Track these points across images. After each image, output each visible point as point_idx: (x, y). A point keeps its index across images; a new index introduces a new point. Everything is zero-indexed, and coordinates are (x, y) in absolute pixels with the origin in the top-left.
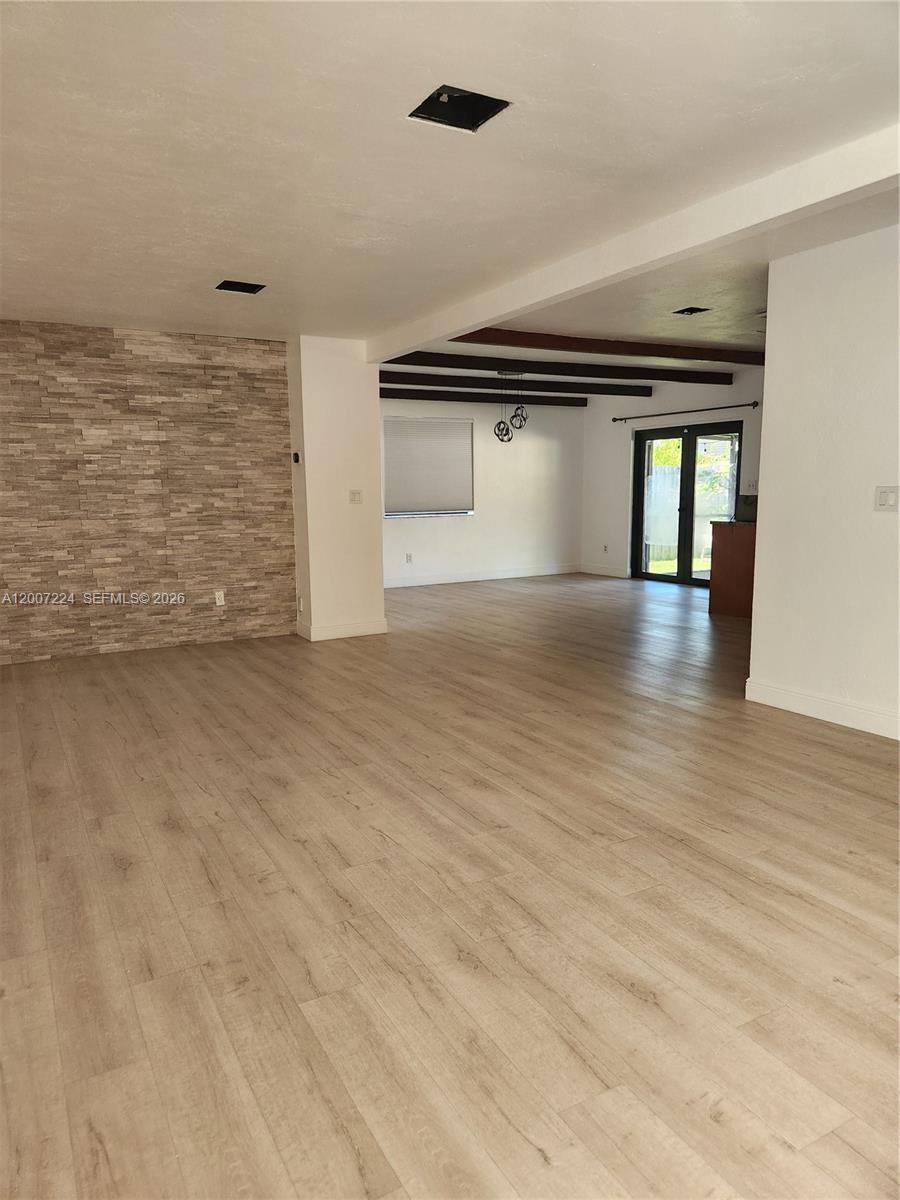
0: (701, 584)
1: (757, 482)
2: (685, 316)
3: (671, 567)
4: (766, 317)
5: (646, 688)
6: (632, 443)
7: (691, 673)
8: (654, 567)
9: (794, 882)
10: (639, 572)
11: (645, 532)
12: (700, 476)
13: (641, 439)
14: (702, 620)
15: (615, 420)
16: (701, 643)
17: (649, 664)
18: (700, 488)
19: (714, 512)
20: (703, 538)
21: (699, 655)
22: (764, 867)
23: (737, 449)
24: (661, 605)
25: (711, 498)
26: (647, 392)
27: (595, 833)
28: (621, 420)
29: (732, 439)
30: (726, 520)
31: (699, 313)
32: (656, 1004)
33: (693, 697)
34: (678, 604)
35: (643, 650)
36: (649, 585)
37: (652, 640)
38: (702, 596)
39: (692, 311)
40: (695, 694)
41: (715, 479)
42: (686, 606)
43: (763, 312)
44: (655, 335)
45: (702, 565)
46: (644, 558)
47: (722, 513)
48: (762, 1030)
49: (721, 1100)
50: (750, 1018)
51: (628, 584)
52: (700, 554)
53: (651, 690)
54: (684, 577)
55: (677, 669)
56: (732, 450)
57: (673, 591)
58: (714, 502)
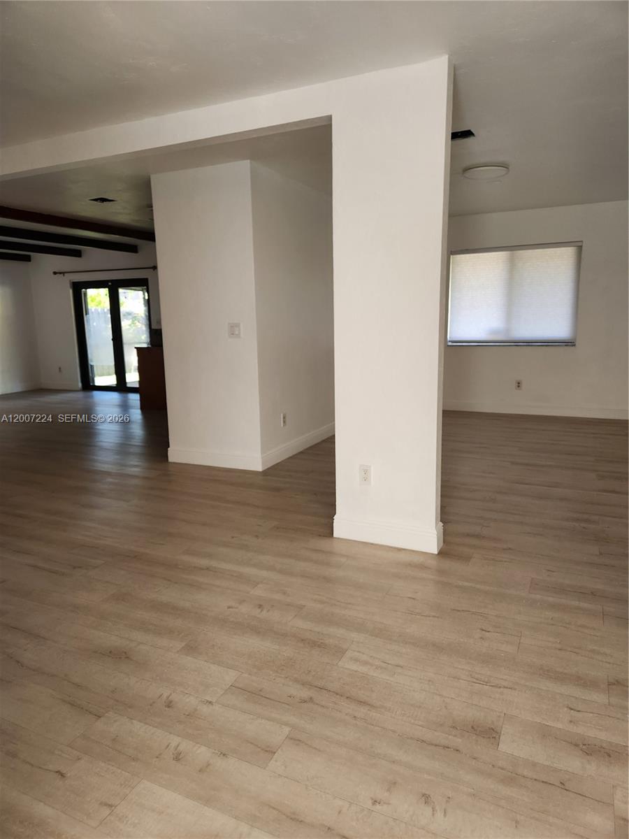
0: (133, 390)
1: (160, 319)
2: (98, 203)
3: (112, 380)
4: (152, 210)
5: (103, 465)
6: (71, 291)
7: (132, 450)
8: (99, 381)
9: (204, 562)
10: (88, 385)
11: (90, 356)
12: (124, 315)
13: (78, 290)
14: (136, 414)
15: (55, 273)
16: (138, 430)
17: (102, 448)
18: (125, 324)
19: (137, 341)
20: (131, 359)
21: (137, 438)
22: (186, 558)
23: (147, 298)
24: (107, 407)
25: (134, 330)
26: (78, 254)
27: (74, 568)
28: (60, 273)
29: (142, 290)
30: (145, 346)
31: (107, 202)
32: (127, 658)
33: (136, 466)
34: (119, 406)
35: (97, 440)
36: (97, 394)
37: (103, 432)
38: (135, 398)
39: (103, 200)
40: (136, 463)
41: (135, 318)
42: (125, 407)
43: (151, 206)
44: (79, 214)
45: (132, 378)
46: (91, 375)
47: (142, 341)
48: (191, 649)
49: (171, 694)
50: (183, 644)
51: (81, 395)
52: (131, 370)
53: (106, 466)
54: (121, 387)
55: (123, 448)
56: (144, 298)
57: (115, 397)
58: (136, 334)
